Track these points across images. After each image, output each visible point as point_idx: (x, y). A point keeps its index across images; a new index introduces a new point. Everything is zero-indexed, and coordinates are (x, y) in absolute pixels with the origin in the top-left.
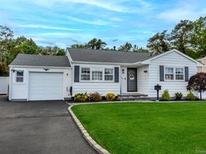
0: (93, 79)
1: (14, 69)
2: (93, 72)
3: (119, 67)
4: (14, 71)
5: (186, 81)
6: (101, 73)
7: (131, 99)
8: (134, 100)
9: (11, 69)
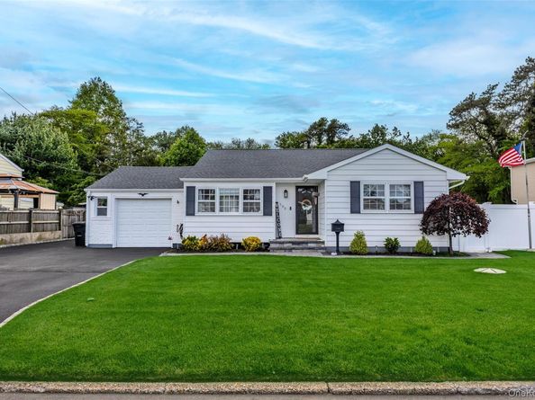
0: (221, 210)
1: (93, 194)
2: (221, 197)
3: (274, 185)
4: (92, 198)
5: (416, 212)
6: (237, 197)
7: (285, 249)
8: (291, 250)
9: (88, 195)
